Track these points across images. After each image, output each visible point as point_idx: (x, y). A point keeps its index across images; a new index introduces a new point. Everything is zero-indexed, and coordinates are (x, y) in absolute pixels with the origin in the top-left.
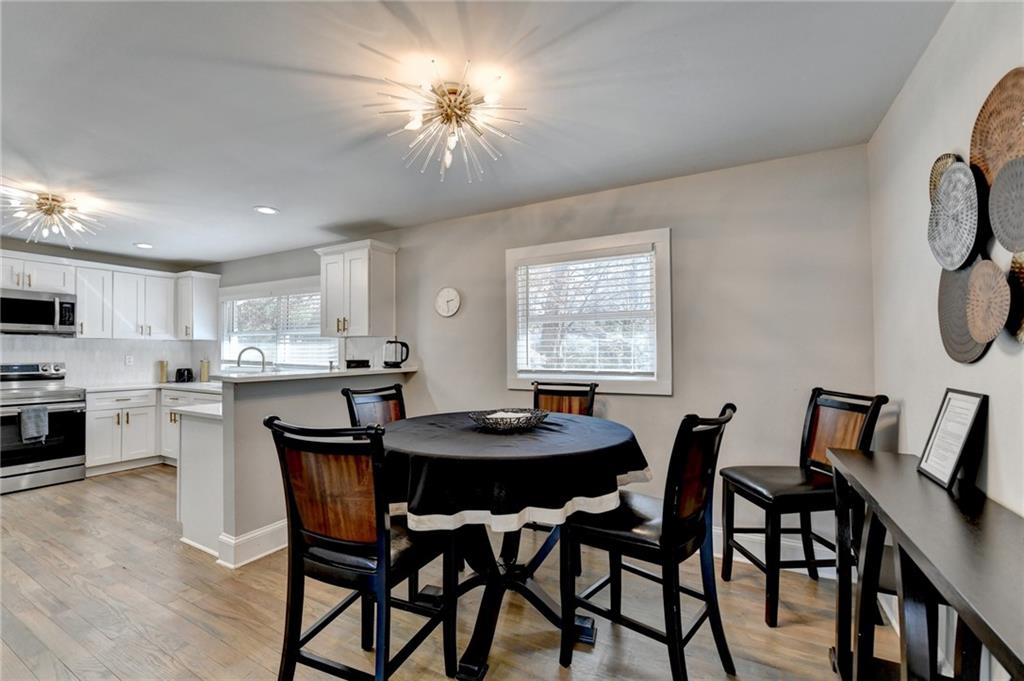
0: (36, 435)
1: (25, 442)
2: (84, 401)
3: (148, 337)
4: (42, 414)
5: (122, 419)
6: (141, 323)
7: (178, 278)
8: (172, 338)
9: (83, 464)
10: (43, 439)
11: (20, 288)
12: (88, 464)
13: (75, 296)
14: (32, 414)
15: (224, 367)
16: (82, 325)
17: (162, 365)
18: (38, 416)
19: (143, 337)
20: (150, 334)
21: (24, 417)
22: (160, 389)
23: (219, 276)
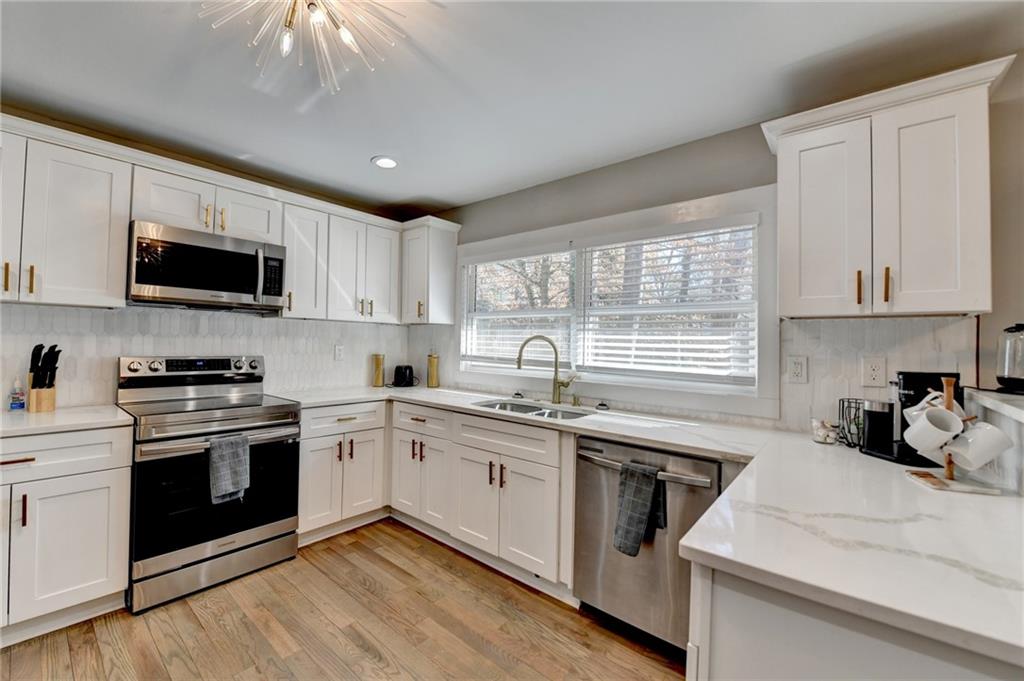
0: (231, 489)
1: (215, 502)
2: (296, 423)
3: (368, 318)
4: (240, 451)
5: (345, 450)
6: (361, 297)
7: (404, 230)
8: (396, 322)
9: (294, 532)
10: (241, 494)
11: (210, 230)
12: (299, 531)
13: (283, 249)
14: (227, 452)
15: (463, 365)
16: (290, 296)
17: (376, 360)
18: (236, 455)
19: (362, 318)
20: (371, 314)
21: (215, 455)
22: (390, 401)
23: (460, 226)
